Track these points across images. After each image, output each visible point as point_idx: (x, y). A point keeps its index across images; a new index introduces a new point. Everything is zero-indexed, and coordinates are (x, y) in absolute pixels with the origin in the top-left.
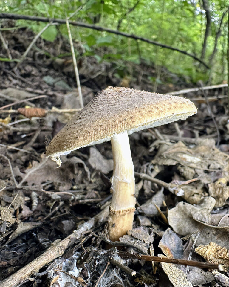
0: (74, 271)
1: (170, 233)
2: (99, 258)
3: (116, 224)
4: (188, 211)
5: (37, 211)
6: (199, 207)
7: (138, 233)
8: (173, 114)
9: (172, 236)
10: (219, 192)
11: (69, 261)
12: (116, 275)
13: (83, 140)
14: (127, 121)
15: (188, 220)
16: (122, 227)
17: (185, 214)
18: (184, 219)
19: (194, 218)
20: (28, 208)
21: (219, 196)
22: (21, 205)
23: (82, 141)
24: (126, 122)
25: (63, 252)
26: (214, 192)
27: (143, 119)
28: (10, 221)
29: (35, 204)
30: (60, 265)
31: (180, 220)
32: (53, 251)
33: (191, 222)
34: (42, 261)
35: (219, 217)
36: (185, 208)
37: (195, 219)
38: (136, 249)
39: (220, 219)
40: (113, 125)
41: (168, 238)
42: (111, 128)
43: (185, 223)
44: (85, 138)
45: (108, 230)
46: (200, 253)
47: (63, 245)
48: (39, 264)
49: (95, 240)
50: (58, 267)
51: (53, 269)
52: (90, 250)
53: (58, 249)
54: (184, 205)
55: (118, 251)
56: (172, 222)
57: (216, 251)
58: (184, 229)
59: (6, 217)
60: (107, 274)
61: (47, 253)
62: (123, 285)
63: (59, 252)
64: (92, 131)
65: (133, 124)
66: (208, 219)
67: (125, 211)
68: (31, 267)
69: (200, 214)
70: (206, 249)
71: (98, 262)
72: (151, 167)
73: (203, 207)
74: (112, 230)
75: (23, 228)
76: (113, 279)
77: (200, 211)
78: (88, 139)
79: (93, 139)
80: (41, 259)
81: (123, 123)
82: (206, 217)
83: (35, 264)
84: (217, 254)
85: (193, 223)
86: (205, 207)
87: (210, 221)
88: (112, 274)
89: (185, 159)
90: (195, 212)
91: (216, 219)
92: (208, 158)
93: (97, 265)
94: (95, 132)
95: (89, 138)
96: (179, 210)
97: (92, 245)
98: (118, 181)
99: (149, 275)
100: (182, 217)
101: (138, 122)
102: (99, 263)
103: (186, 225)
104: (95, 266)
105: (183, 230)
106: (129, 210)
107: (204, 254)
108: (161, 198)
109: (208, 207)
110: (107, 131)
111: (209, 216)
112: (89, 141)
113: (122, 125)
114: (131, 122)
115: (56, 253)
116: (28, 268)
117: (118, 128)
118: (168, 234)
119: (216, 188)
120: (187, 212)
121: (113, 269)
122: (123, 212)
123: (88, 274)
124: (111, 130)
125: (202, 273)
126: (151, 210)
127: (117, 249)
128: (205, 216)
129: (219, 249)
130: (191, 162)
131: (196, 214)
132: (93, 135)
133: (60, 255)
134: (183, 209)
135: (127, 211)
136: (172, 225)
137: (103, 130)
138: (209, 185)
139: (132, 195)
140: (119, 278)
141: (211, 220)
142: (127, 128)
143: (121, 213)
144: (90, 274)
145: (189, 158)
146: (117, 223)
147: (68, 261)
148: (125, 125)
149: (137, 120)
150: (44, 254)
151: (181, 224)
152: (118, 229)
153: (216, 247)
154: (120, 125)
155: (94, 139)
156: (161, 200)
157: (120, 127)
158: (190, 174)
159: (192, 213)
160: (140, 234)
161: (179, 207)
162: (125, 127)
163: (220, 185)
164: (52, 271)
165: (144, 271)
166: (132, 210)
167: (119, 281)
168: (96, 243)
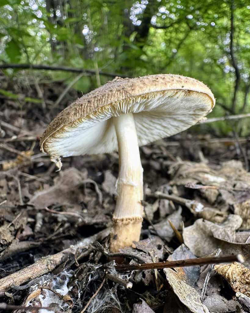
0: (63, 289)
1: (183, 250)
2: (93, 273)
3: (118, 235)
4: (208, 228)
5: (40, 233)
6: (222, 225)
7: (143, 245)
8: (183, 87)
9: (186, 253)
10: (247, 213)
11: (61, 280)
12: (113, 296)
13: (74, 114)
14: (126, 90)
15: (208, 240)
16: (125, 240)
17: (205, 232)
18: (203, 239)
19: (214, 236)
20: (31, 229)
21: (247, 217)
22: (22, 225)
23: (73, 116)
24: (124, 91)
25: (53, 267)
26: (241, 213)
27: (145, 87)
28: (6, 239)
29: (39, 225)
30: (48, 283)
31: (199, 240)
32: (41, 264)
33: (211, 242)
34: (25, 274)
35: (245, 235)
36: (205, 226)
37: (217, 237)
38: (137, 260)
39: (247, 238)
40: (109, 95)
41: (182, 255)
42: (106, 98)
43: (205, 243)
44: (77, 112)
45: (109, 244)
46: (221, 272)
47: (55, 259)
48: (20, 277)
49: (94, 256)
50: (46, 285)
51: (37, 284)
52: (85, 266)
53: (48, 262)
54: (203, 222)
55: (116, 264)
56: (189, 241)
57: (242, 274)
58: (203, 250)
59: (2, 234)
60: (103, 294)
61: (33, 266)
62: (120, 309)
63: (47, 265)
64: (85, 104)
65: (133, 92)
66: (232, 237)
67: (129, 219)
68: (9, 279)
69: (222, 232)
70: (228, 267)
71: (91, 277)
72: (169, 188)
73: (227, 225)
74: (113, 243)
75: (18, 245)
76: (109, 301)
77: (222, 228)
78: (80, 113)
79: (85, 112)
80: (24, 271)
81: (121, 92)
82: (230, 235)
83: (15, 276)
84: (243, 277)
85: (213, 243)
86: (228, 225)
87: (234, 239)
88: (109, 295)
89: (207, 179)
90: (217, 230)
91: (242, 237)
92: (234, 178)
93: (89, 281)
94: (88, 104)
95: (81, 111)
96: (197, 229)
97: (89, 261)
98: (122, 184)
99: (154, 299)
100: (200, 236)
101: (138, 91)
102: (92, 279)
103: (205, 245)
104: (87, 282)
105: (202, 252)
106: (135, 219)
107: (226, 273)
108: (178, 220)
109: (232, 224)
110: (102, 102)
111: (233, 234)
112: (81, 114)
113: (120, 94)
114: (130, 90)
115: (44, 266)
116: (7, 280)
117: (115, 97)
118: (181, 250)
119: (244, 208)
120: (207, 230)
121: (110, 289)
122: (126, 220)
123: (78, 293)
124: (106, 99)
125: (224, 301)
126: (166, 232)
127: (115, 262)
128: (229, 233)
129: (246, 271)
130: (214, 182)
131: (217, 232)
132: (86, 107)
133: (49, 270)
134: (202, 227)
135: (131, 220)
136: (189, 245)
137: (97, 101)
138: (235, 206)
139: (139, 202)
140: (116, 300)
141: (236, 238)
142: (125, 97)
143: (125, 222)
144: (81, 293)
145: (211, 178)
146: (120, 234)
147: (59, 280)
148: (123, 93)
149: (137, 89)
150: (29, 267)
151: (200, 245)
152: (120, 242)
153: (242, 268)
154: (117, 94)
155: (87, 112)
156: (178, 222)
157: (117, 96)
158: (213, 194)
159: (213, 230)
160: (145, 247)
161: (197, 225)
162: (123, 96)
163: (247, 205)
164: (36, 287)
165: (149, 293)
166: (139, 219)
167: (117, 304)
168: (94, 258)
